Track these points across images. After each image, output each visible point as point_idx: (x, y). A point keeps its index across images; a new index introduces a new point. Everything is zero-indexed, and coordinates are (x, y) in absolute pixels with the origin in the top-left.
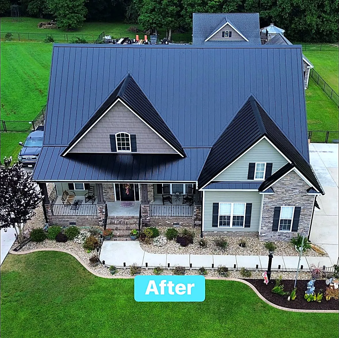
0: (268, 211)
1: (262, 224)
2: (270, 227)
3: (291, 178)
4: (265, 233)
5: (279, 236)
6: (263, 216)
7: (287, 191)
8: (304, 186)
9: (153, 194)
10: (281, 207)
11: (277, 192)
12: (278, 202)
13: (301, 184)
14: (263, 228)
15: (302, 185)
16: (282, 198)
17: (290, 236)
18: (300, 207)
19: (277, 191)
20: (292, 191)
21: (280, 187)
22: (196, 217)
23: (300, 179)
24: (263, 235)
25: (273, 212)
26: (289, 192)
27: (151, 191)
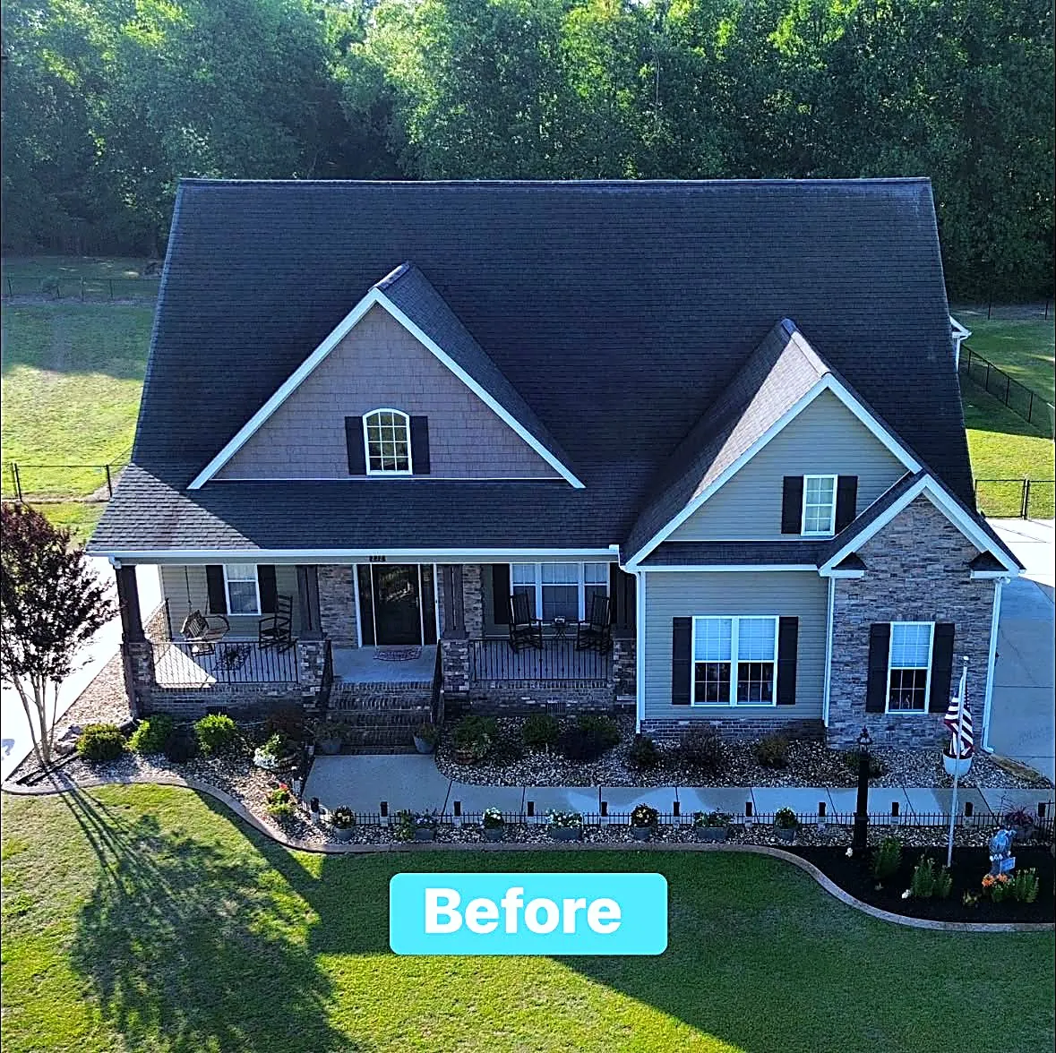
0: (850, 640)
1: (832, 687)
2: (860, 697)
3: (918, 523)
4: (844, 721)
5: (890, 728)
6: (835, 660)
7: (906, 568)
8: (960, 550)
9: (480, 620)
10: (892, 623)
11: (877, 571)
12: (882, 607)
13: (951, 544)
14: (835, 703)
15: (953, 546)
16: (890, 592)
17: (923, 731)
18: (953, 625)
19: (877, 568)
20: (923, 567)
21: (886, 556)
22: (619, 680)
23: (946, 527)
24: (838, 725)
25: (865, 645)
26: (915, 571)
27: (476, 609)
